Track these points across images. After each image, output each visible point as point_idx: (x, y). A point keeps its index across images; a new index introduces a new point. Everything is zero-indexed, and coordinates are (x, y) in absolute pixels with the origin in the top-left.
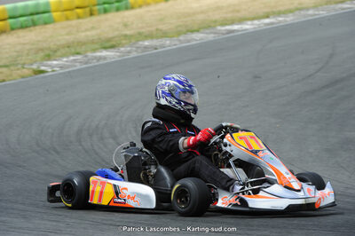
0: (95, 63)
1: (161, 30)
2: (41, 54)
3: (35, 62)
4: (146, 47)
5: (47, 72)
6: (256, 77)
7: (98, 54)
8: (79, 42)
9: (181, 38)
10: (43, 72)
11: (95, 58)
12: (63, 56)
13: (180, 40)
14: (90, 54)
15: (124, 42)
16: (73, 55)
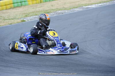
1: (64, 8)
2: (24, 15)
3: (22, 18)
4: (59, 13)
5: (26, 21)
6: (96, 23)
8: (37, 11)
9: (71, 10)
10: (24, 21)
12: (31, 16)
13: (71, 11)
15: (52, 11)
16: (35, 16)
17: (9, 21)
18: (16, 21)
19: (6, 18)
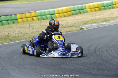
0: (101, 26)
2: (83, 23)
3: (81, 25)
7: (102, 23)
8: (96, 19)
10: (83, 29)
12: (90, 24)
14: (99, 23)
15: (111, 19)
16: (94, 23)
17: (67, 29)
18: (74, 29)
19: (64, 26)
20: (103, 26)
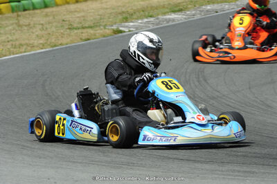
0: (165, 24)
2: (120, 17)
4: (208, 11)
5: (124, 32)
7: (168, 17)
10: (121, 32)
11: (166, 20)
12: (138, 19)
13: (237, 5)
14: (160, 17)
15: (189, 6)
17: (82, 33)
18: (99, 31)
19: (75, 25)
20: (171, 23)
